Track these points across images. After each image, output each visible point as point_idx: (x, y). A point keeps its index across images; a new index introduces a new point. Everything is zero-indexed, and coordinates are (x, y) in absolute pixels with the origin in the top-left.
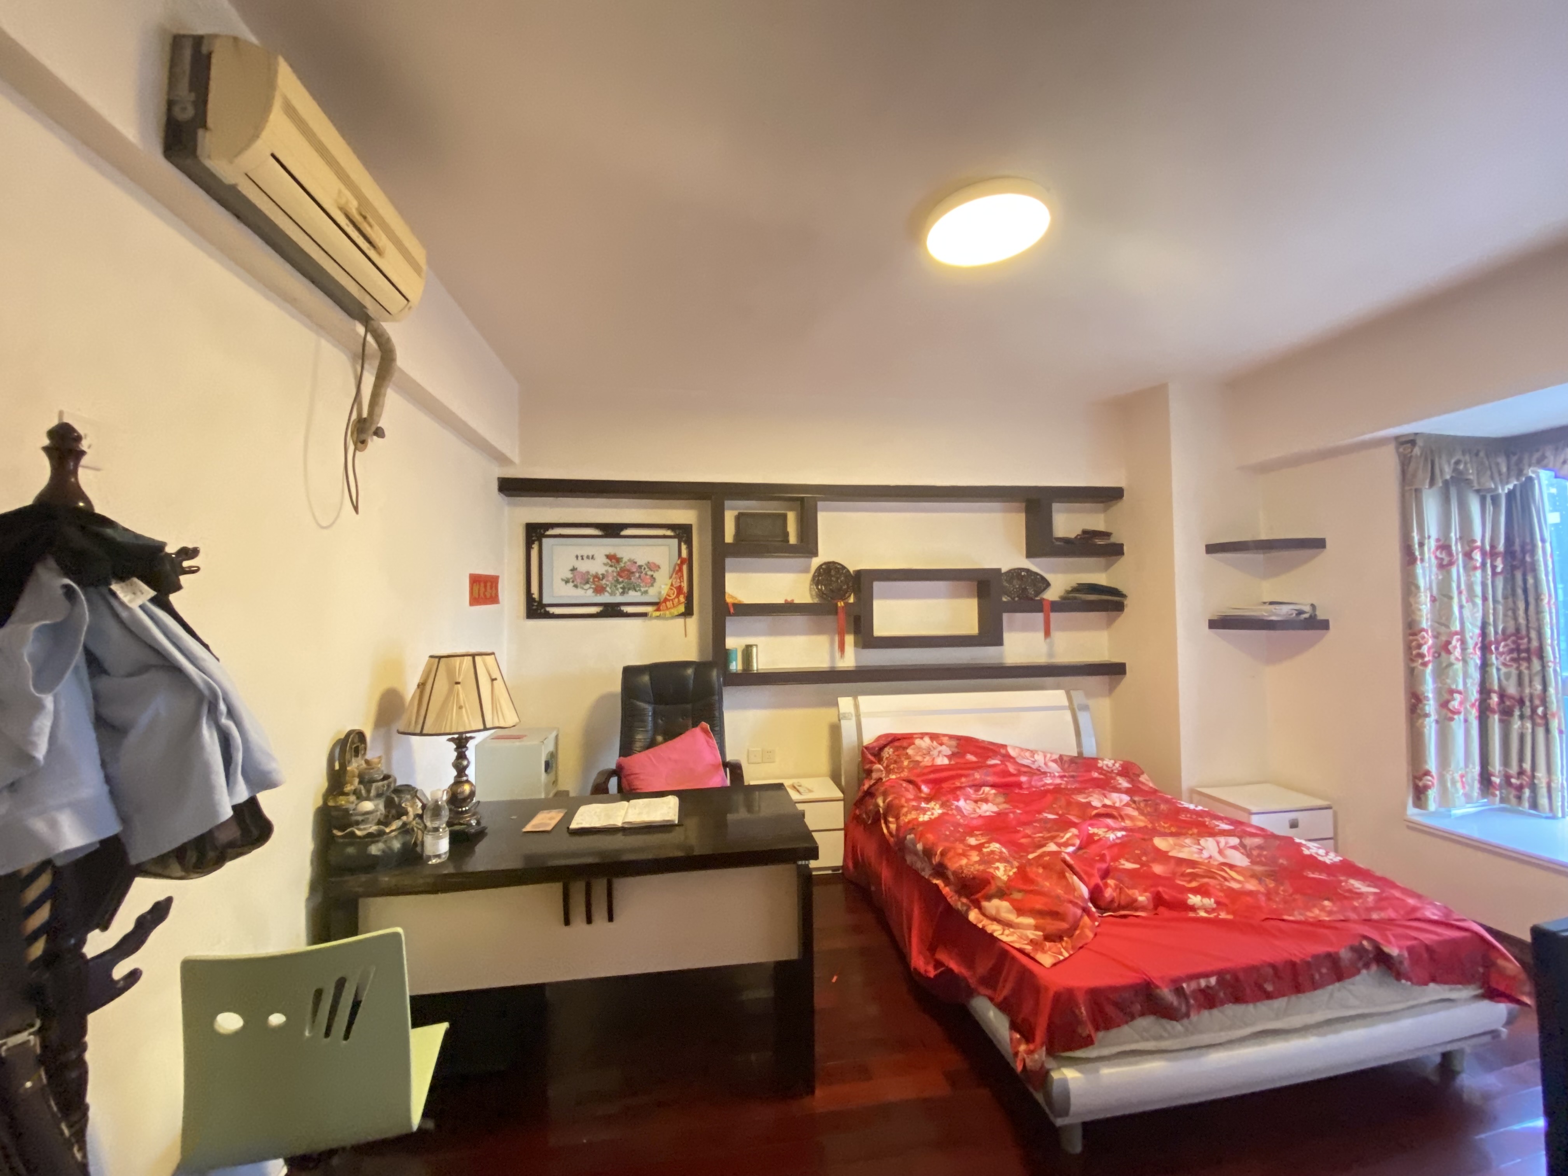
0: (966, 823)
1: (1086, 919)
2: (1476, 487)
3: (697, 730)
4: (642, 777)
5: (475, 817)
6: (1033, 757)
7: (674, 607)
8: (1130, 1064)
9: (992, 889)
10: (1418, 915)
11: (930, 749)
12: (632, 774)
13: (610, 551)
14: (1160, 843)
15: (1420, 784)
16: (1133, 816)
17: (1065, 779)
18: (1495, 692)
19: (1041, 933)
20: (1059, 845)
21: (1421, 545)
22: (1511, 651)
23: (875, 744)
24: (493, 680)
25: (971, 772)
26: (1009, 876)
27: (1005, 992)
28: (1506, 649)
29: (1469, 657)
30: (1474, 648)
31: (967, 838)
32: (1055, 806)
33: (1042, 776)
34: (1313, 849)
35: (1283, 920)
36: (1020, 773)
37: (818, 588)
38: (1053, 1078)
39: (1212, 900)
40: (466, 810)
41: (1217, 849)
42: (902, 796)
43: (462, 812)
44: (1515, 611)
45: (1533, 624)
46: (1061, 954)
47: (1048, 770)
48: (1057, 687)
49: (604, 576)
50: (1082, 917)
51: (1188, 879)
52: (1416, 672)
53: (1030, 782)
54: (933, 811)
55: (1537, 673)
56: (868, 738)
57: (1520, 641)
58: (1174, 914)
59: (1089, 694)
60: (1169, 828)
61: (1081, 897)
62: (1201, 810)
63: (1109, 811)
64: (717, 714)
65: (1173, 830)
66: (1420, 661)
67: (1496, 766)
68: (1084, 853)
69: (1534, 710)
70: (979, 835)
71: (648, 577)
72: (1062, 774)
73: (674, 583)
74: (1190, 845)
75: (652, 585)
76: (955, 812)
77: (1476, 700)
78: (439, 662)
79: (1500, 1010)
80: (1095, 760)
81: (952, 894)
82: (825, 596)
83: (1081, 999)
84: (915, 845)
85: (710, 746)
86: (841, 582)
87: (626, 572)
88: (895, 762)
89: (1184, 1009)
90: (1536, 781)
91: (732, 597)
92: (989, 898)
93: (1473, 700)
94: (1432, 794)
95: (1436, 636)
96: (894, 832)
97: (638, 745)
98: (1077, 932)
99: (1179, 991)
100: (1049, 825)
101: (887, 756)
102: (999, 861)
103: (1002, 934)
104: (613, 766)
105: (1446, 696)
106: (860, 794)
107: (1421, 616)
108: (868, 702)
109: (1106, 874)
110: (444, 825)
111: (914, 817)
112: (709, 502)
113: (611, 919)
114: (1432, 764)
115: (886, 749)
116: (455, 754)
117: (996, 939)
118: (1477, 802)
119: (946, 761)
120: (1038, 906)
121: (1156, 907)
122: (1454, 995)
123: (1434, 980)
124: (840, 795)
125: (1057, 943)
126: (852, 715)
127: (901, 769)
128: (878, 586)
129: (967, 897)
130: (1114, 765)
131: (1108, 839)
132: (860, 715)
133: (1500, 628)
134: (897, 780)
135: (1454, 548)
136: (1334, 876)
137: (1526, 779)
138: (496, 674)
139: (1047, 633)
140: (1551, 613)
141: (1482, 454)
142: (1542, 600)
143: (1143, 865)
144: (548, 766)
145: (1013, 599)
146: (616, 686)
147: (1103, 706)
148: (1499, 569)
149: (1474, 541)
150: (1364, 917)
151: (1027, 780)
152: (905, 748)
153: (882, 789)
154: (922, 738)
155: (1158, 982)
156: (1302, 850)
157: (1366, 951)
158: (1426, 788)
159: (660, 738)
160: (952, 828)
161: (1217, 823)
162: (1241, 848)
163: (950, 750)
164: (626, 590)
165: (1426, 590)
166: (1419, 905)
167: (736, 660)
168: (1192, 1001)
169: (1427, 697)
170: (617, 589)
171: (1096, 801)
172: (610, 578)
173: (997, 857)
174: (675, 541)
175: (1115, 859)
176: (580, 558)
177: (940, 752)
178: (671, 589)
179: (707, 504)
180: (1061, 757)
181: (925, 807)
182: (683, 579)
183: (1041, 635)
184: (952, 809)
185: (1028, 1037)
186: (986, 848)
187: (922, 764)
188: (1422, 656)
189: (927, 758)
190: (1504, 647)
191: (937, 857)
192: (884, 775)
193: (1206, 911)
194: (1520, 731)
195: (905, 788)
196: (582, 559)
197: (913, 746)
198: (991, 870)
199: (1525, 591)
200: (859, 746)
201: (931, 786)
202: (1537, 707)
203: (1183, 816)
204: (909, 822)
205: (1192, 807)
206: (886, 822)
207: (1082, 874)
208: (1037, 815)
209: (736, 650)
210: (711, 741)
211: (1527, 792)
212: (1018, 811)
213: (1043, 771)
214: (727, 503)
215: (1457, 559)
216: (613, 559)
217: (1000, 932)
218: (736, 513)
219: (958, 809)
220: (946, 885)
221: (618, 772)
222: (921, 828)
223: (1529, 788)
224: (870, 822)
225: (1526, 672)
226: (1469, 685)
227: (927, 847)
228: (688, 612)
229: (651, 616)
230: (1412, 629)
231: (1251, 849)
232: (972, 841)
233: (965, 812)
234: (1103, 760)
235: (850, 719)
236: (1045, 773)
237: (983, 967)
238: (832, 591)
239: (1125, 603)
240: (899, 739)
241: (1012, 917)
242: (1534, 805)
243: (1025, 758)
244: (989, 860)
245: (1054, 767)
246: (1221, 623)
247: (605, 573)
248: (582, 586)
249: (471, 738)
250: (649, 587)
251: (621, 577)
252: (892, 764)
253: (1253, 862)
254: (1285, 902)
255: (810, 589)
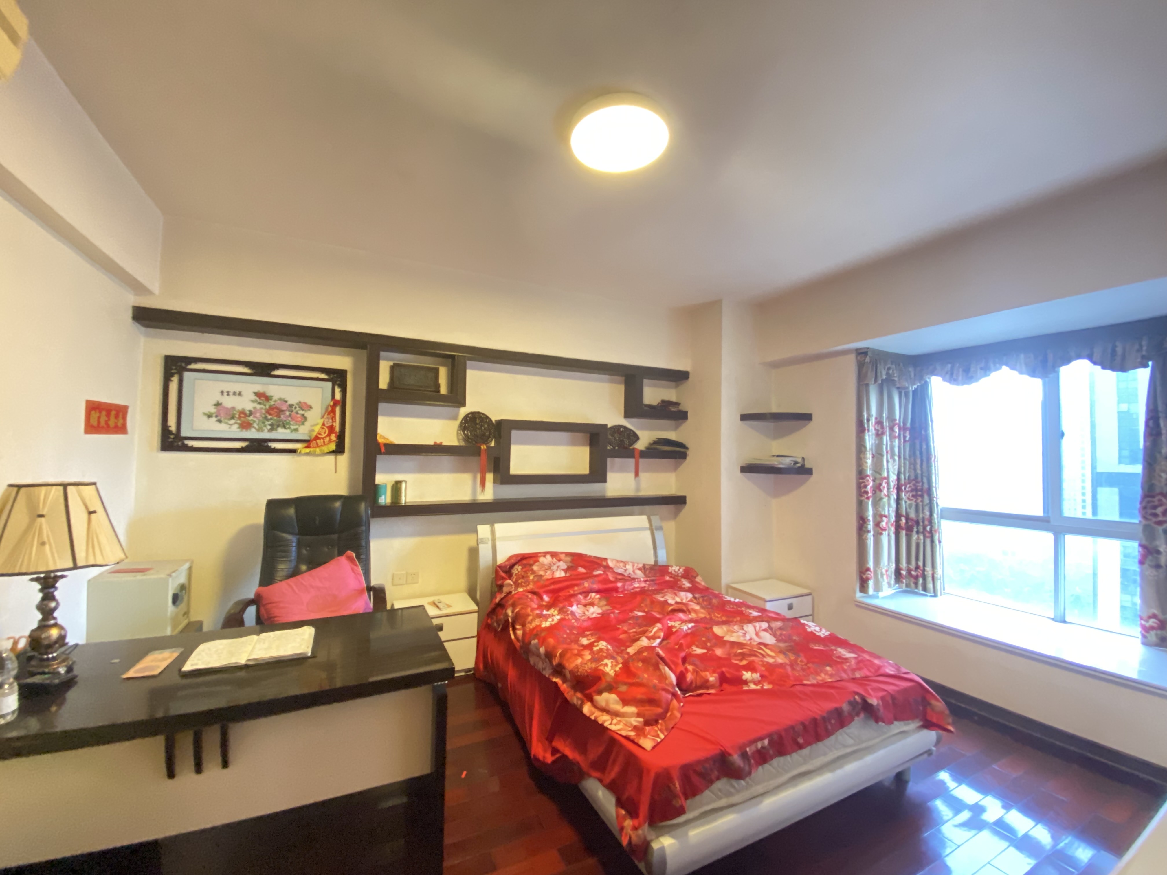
0: (579, 625)
1: (675, 702)
2: (898, 385)
3: (343, 560)
4: (281, 605)
5: (65, 664)
6: (625, 567)
7: (325, 444)
8: (708, 823)
9: (603, 685)
10: (882, 671)
11: (550, 565)
12: (270, 603)
13: (259, 388)
14: (718, 630)
15: (864, 577)
16: (696, 609)
17: (648, 583)
18: (903, 516)
19: (641, 720)
20: (649, 638)
21: (868, 420)
22: (912, 491)
23: (507, 563)
24: (90, 513)
25: (582, 582)
26: (615, 671)
27: (613, 775)
28: (910, 489)
29: (891, 494)
30: (894, 488)
31: (580, 638)
32: (642, 605)
33: (633, 581)
34: (812, 627)
35: (805, 685)
36: (617, 580)
37: (464, 433)
38: (653, 848)
39: (758, 674)
40: (53, 657)
41: (754, 632)
42: (528, 606)
43: (48, 659)
44: (915, 464)
45: (925, 474)
46: (658, 736)
47: (635, 577)
48: (641, 514)
49: (251, 413)
50: (672, 700)
51: (740, 658)
52: (863, 503)
53: (624, 586)
54: (554, 617)
55: (927, 505)
56: (501, 559)
57: (918, 484)
58: (734, 689)
59: (662, 519)
60: (721, 617)
61: (671, 684)
62: (739, 602)
63: (680, 606)
64: (364, 544)
65: (724, 618)
66: (866, 496)
67: (904, 564)
68: (668, 643)
69: (924, 528)
70: (590, 635)
71: (298, 416)
72: (646, 579)
73: (325, 423)
74: (738, 630)
75: (303, 424)
76: (570, 617)
77: (894, 522)
78: (17, 493)
79: (931, 736)
80: (667, 567)
81: (569, 689)
82: (470, 440)
83: (676, 775)
84: (538, 649)
85: (355, 573)
86: (485, 429)
87: (275, 410)
88: (523, 577)
89: (747, 768)
90: (926, 573)
91: (384, 438)
92: (600, 693)
93: (892, 522)
94: (871, 583)
95: (874, 481)
96: (520, 638)
97: (280, 575)
98: (669, 714)
99: (744, 755)
100: (640, 621)
101: (517, 572)
102: (606, 658)
103: (611, 724)
104: (252, 596)
105: (878, 519)
106: (493, 606)
107: (867, 467)
108: (501, 528)
109: (684, 660)
110: (11, 680)
111: (538, 624)
112: (365, 351)
113: (225, 764)
114: (871, 565)
115: (516, 567)
116: (40, 595)
117: (606, 729)
118: (894, 586)
119: (563, 574)
120: (639, 696)
121: (721, 684)
122: (905, 728)
123: (896, 719)
124: (475, 607)
125: (654, 727)
126: (489, 540)
127: (528, 582)
128: (515, 434)
129: (582, 692)
130: (679, 570)
131: (683, 629)
132: (495, 539)
133: (907, 475)
134: (524, 593)
135: (885, 424)
136: (828, 646)
137: (920, 572)
138: (96, 505)
139: (637, 474)
140: (935, 467)
141: (901, 365)
142: (931, 459)
143: (708, 649)
144: (176, 599)
145: (614, 448)
146: (260, 519)
147: (670, 526)
148: (907, 439)
149: (895, 420)
150: (851, 676)
151: (622, 585)
152: (532, 565)
153: (510, 602)
154: (544, 556)
155: (730, 751)
156: (806, 629)
157: (857, 702)
158: (868, 579)
159: (304, 568)
160: (568, 631)
161: (750, 611)
162: (769, 630)
163: (566, 565)
164: (275, 427)
165: (870, 449)
166: (881, 664)
167: (385, 494)
168: (752, 761)
169: (869, 519)
170: (265, 426)
171: (671, 599)
172: (258, 415)
173: (605, 654)
174: (329, 384)
175: (689, 646)
176: (225, 394)
177: (558, 567)
178: (323, 428)
179: (363, 354)
180: (644, 565)
181: (546, 614)
182: (335, 419)
183: (632, 475)
184: (568, 615)
185: (633, 813)
186: (596, 646)
187: (546, 577)
188: (867, 493)
189: (549, 572)
190: (909, 488)
191: (556, 659)
192: (513, 589)
193: (755, 684)
194: (917, 541)
195: (530, 598)
196: (228, 395)
197: (537, 563)
198: (602, 668)
199: (921, 453)
200: (493, 565)
201: (551, 595)
202: (927, 526)
203: (728, 607)
204: (534, 629)
205: (732, 599)
206: (514, 629)
207: (671, 664)
208: (630, 614)
209: (386, 485)
210: (355, 567)
211: (921, 580)
212: (617, 611)
213: (632, 577)
214: (382, 354)
215: (886, 431)
216: (263, 397)
217: (609, 722)
218: (391, 363)
219: (572, 613)
220: (564, 682)
221: (256, 601)
222: (543, 634)
223: (921, 577)
224: (499, 629)
225: (921, 503)
226: (890, 512)
227: (549, 650)
228: (340, 450)
229: (300, 452)
230: (861, 475)
231: (776, 630)
232: (585, 641)
233: (577, 615)
234: (672, 566)
235: (487, 543)
236: (634, 579)
237: (595, 752)
238: (476, 436)
239: (687, 453)
240: (526, 558)
241: (618, 707)
242: (925, 589)
243: (619, 568)
244: (598, 657)
245: (639, 574)
246: (748, 469)
247: (252, 409)
248: (226, 421)
249: (62, 577)
250: (299, 425)
251: (270, 414)
252: (520, 579)
253: (778, 640)
254: (803, 670)
255: (458, 433)
